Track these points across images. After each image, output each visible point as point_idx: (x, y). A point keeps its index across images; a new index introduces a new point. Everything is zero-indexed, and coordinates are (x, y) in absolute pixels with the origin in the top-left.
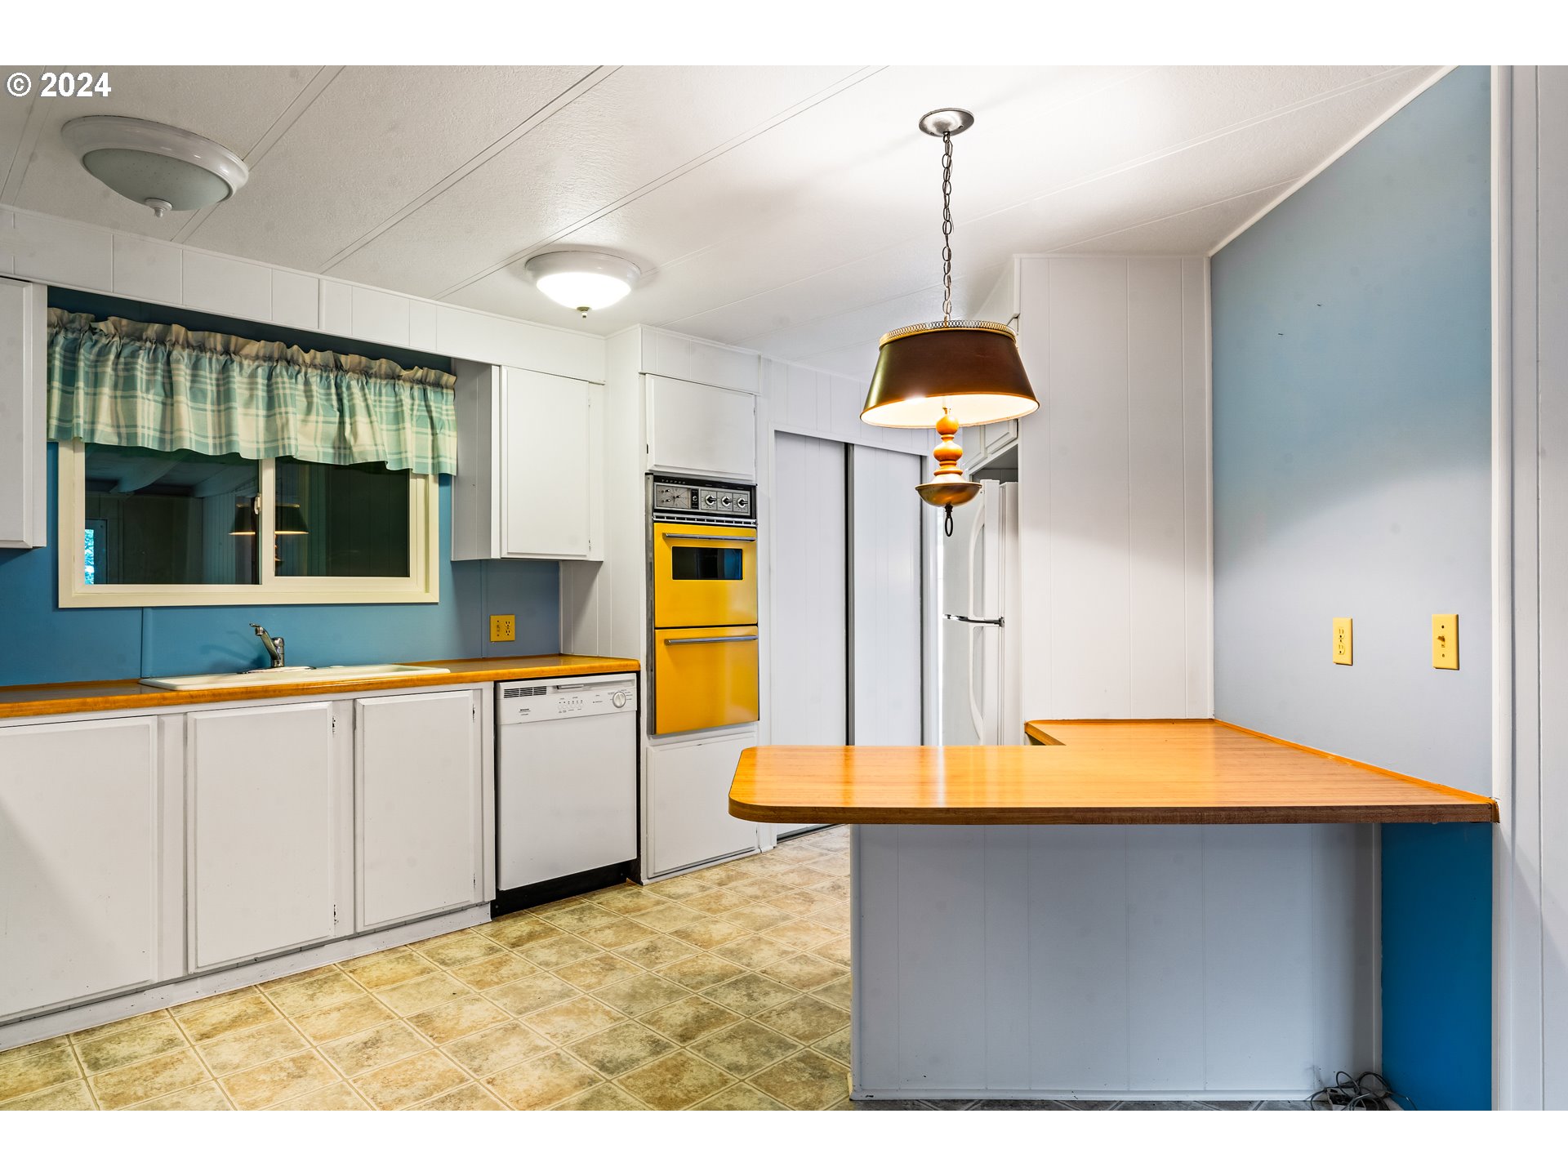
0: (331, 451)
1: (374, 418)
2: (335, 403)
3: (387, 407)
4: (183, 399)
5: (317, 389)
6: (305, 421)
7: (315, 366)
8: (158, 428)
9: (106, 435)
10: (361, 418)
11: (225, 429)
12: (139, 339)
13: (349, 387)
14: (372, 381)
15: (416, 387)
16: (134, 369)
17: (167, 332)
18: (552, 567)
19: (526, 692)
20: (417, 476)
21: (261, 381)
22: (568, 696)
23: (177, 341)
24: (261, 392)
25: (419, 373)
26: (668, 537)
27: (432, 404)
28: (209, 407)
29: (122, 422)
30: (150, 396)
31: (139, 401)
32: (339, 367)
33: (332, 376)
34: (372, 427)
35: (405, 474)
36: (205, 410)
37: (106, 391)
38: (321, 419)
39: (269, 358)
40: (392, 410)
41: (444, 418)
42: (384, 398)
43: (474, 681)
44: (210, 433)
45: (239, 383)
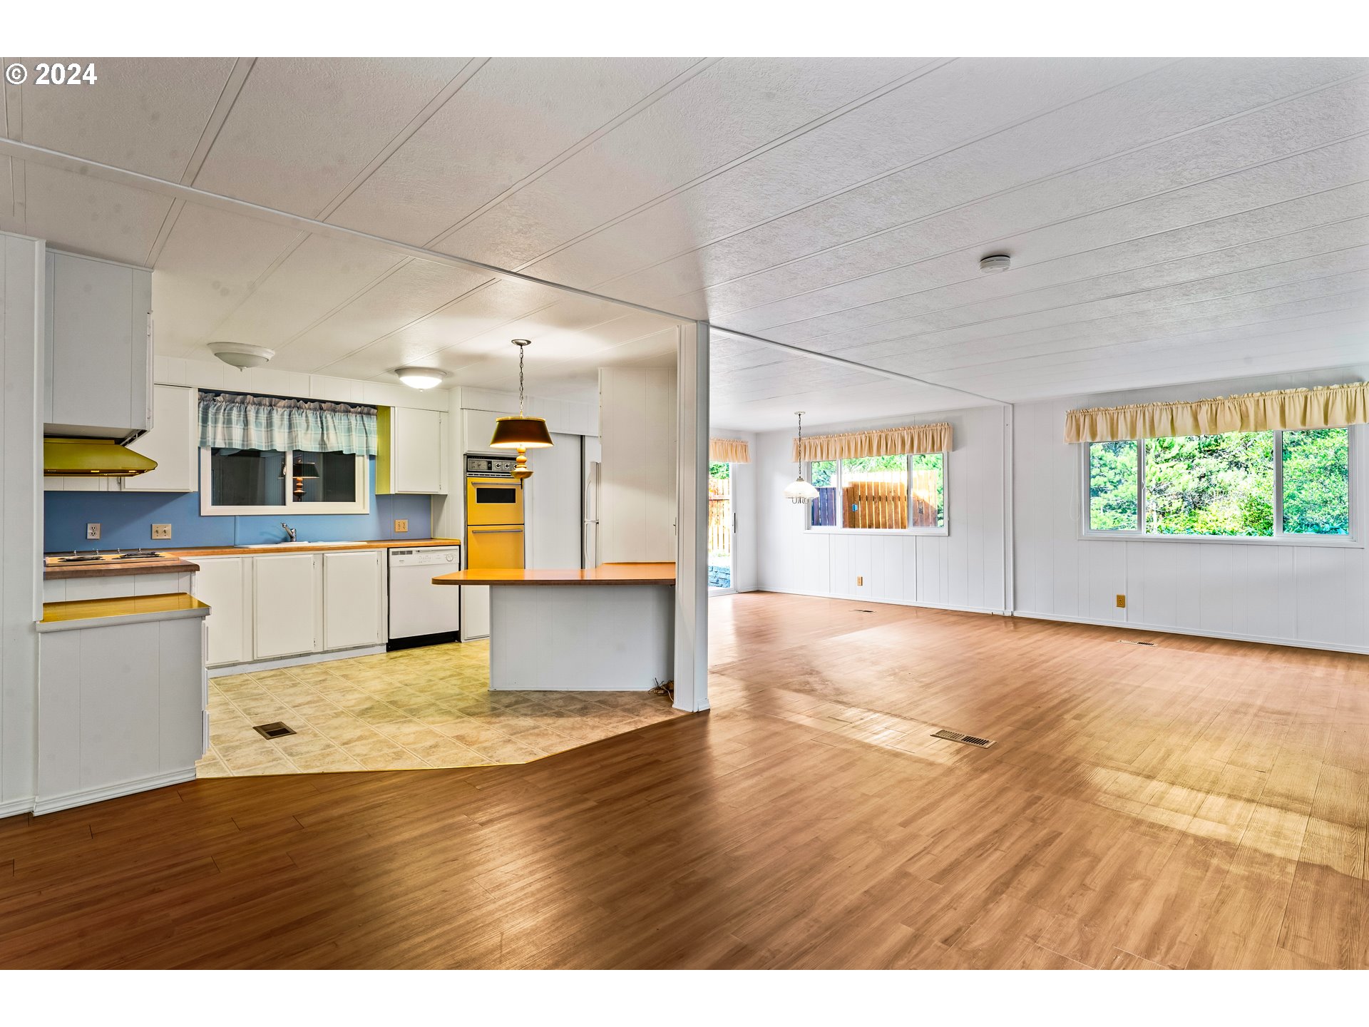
0: (318, 446)
1: (337, 431)
2: (320, 425)
3: (344, 425)
4: (252, 426)
5: (311, 419)
6: (306, 434)
7: (310, 409)
8: (242, 439)
9: (220, 444)
10: (332, 431)
11: (270, 438)
12: (233, 402)
13: (326, 417)
14: (337, 414)
15: (358, 416)
16: (231, 415)
17: (245, 399)
18: (428, 497)
19: (403, 553)
20: (359, 456)
21: (286, 417)
22: (423, 555)
23: (249, 402)
24: (286, 422)
25: (359, 409)
26: (474, 484)
27: (365, 423)
28: (263, 429)
29: (226, 438)
30: (238, 427)
31: (233, 429)
32: (321, 409)
33: (318, 413)
34: (336, 435)
35: (353, 455)
36: (261, 431)
37: (220, 425)
38: (313, 432)
39: (290, 407)
40: (347, 427)
41: (372, 429)
42: (342, 421)
43: (377, 547)
44: (264, 441)
45: (276, 417)
